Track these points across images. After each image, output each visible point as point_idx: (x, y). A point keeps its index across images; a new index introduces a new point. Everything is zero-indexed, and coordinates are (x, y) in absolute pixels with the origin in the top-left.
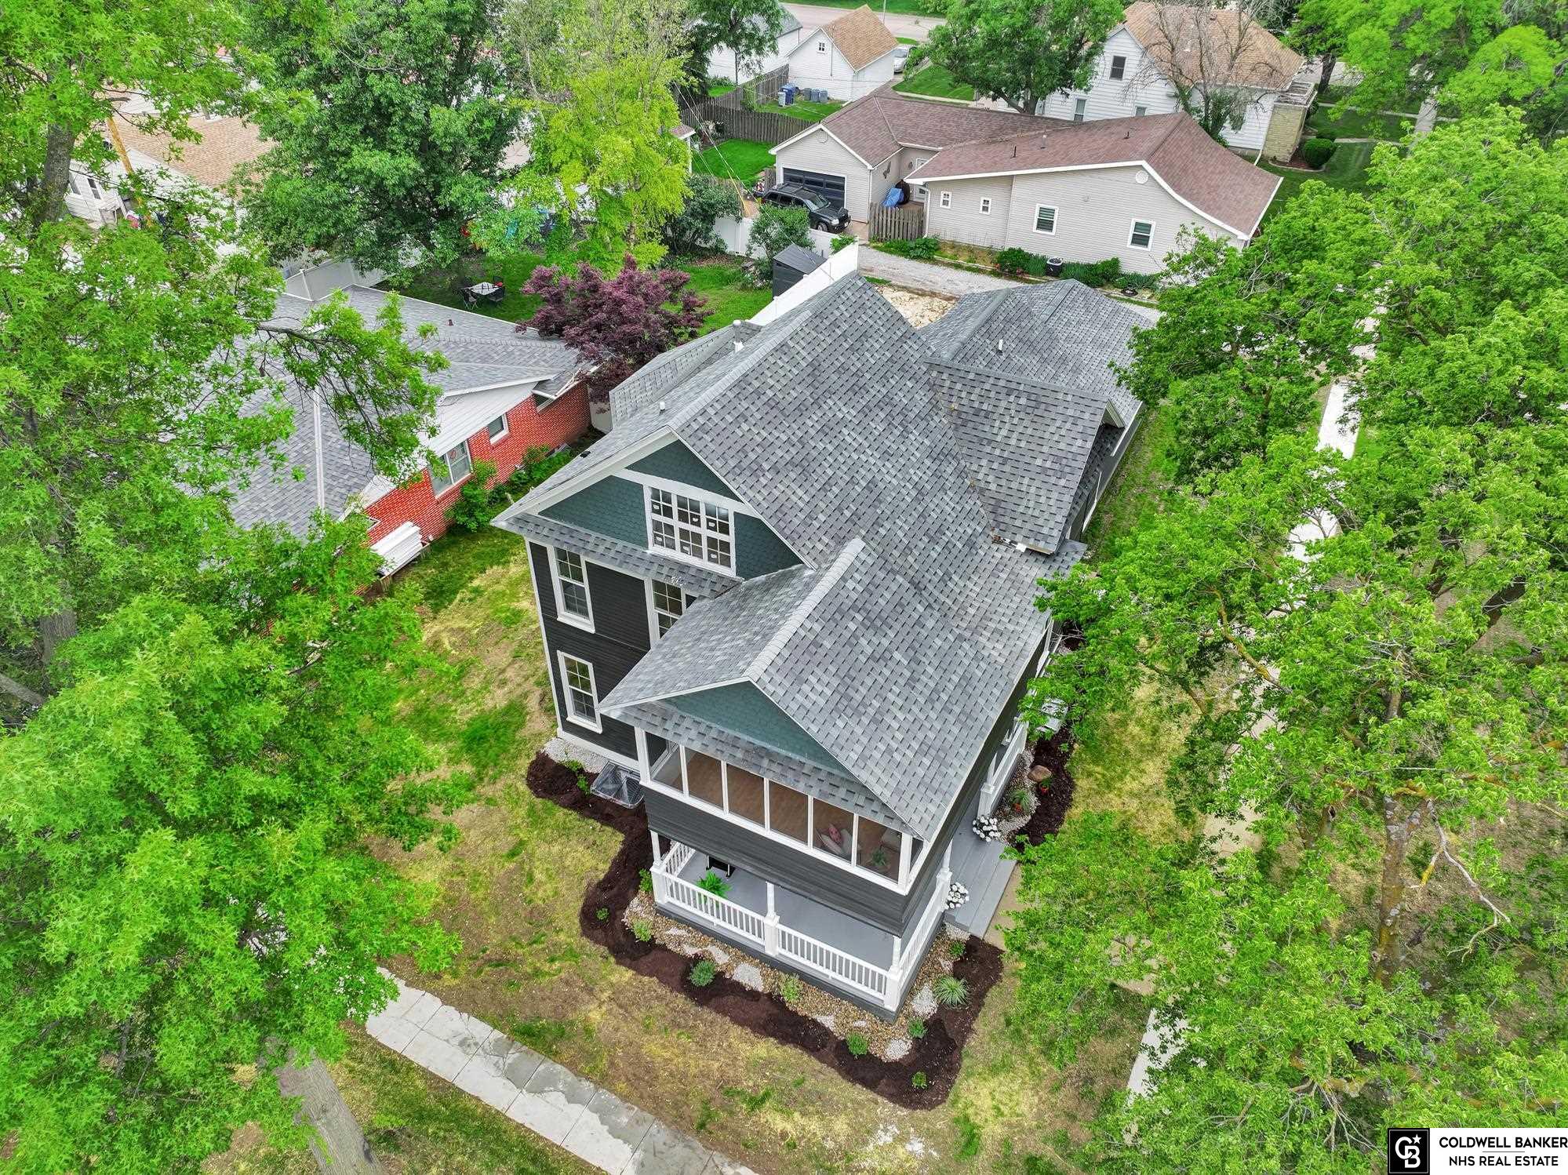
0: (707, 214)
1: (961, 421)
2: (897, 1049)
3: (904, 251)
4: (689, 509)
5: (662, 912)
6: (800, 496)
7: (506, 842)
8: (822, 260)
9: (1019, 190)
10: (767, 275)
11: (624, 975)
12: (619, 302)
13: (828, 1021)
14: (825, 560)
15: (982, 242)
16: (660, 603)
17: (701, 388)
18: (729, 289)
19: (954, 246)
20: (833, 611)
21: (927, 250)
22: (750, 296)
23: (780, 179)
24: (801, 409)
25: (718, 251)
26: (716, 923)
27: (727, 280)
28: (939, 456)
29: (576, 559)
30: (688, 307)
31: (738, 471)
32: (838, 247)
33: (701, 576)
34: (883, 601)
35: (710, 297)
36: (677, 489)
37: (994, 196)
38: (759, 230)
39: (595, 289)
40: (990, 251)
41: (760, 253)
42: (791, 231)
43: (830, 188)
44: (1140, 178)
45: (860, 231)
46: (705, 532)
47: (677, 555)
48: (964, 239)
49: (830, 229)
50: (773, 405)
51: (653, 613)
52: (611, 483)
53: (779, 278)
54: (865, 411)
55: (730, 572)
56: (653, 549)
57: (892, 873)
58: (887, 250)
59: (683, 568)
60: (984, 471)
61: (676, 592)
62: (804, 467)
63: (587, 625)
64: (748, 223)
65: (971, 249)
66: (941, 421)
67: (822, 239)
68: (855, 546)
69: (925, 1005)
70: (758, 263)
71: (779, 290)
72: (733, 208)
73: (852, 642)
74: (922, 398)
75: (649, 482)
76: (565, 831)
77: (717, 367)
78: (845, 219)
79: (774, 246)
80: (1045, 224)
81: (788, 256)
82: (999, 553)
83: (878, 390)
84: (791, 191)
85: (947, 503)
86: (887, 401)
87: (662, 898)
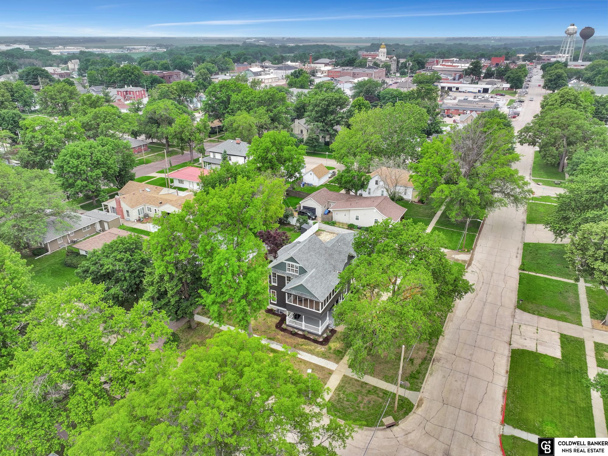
0: (286, 216)
1: (330, 255)
2: (321, 340)
3: (328, 224)
4: (292, 266)
5: (288, 326)
6: (307, 264)
7: (263, 318)
8: (311, 226)
9: (351, 212)
10: (300, 229)
11: (283, 333)
12: (275, 237)
13: (311, 337)
14: (310, 271)
15: (345, 222)
16: (288, 280)
17: (294, 250)
18: (292, 232)
19: (339, 223)
20: (311, 277)
21: (333, 224)
22: (296, 234)
23: (302, 208)
24: (307, 253)
25: (289, 224)
26: (295, 326)
27: (291, 230)
28: (326, 260)
29: (275, 274)
30: (286, 237)
31: (299, 260)
32: (314, 223)
33: (294, 275)
34: (318, 276)
35: (288, 234)
36: (291, 263)
37: (347, 213)
38: (298, 220)
39: (270, 234)
40: (347, 224)
41: (298, 225)
42: (304, 221)
43: (313, 210)
44: (375, 211)
45: (319, 219)
46: (295, 269)
47: (291, 272)
48: (341, 221)
49: (313, 219)
50: (303, 252)
51: (286, 281)
52: (282, 262)
53: (302, 230)
54: (316, 253)
55: (298, 274)
56: (287, 272)
57: (319, 310)
58: (325, 223)
59: (291, 274)
60: (332, 262)
61: (290, 278)
62: (308, 260)
63: (276, 285)
64: (295, 219)
65: (343, 223)
66: (327, 255)
67: (311, 222)
68: (314, 270)
69: (325, 335)
70: (298, 227)
71: (302, 233)
72: (292, 215)
73: (314, 280)
74: (324, 252)
75: (287, 262)
76: (271, 317)
77: (295, 248)
78: (316, 217)
79: (301, 224)
80: (357, 219)
81: (304, 226)
82: (334, 273)
83: (317, 251)
84: (304, 211)
85: (327, 266)
86: (319, 252)
87: (287, 323)
